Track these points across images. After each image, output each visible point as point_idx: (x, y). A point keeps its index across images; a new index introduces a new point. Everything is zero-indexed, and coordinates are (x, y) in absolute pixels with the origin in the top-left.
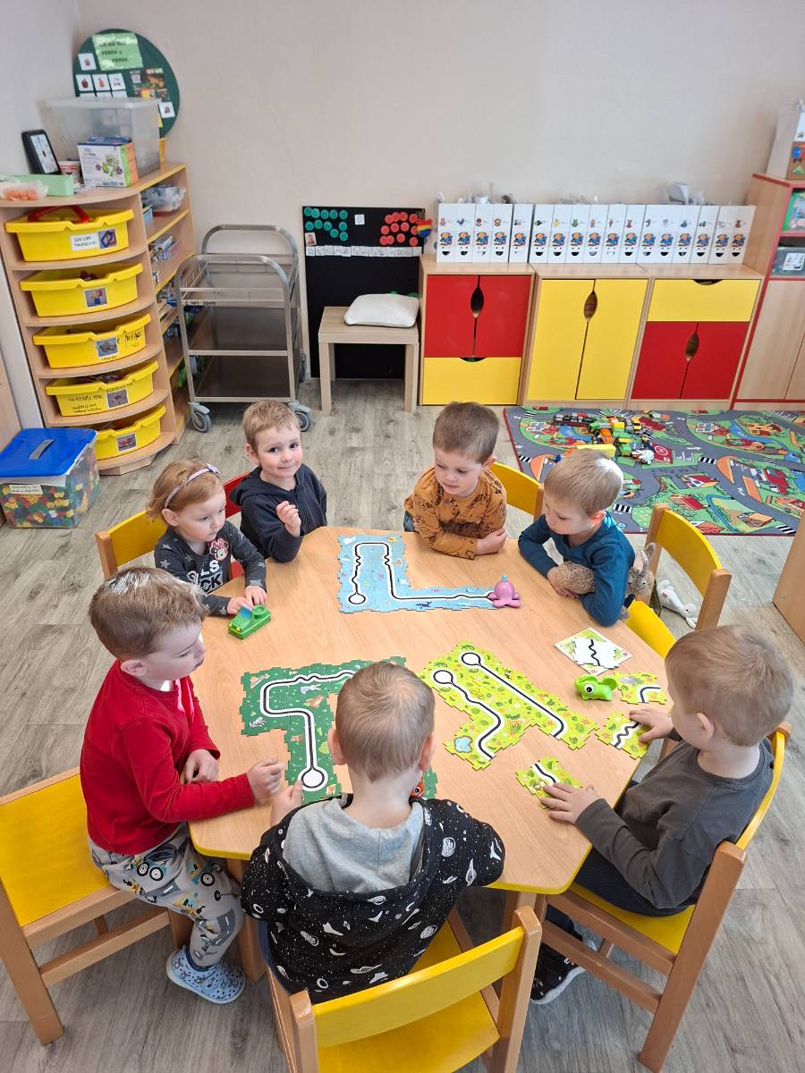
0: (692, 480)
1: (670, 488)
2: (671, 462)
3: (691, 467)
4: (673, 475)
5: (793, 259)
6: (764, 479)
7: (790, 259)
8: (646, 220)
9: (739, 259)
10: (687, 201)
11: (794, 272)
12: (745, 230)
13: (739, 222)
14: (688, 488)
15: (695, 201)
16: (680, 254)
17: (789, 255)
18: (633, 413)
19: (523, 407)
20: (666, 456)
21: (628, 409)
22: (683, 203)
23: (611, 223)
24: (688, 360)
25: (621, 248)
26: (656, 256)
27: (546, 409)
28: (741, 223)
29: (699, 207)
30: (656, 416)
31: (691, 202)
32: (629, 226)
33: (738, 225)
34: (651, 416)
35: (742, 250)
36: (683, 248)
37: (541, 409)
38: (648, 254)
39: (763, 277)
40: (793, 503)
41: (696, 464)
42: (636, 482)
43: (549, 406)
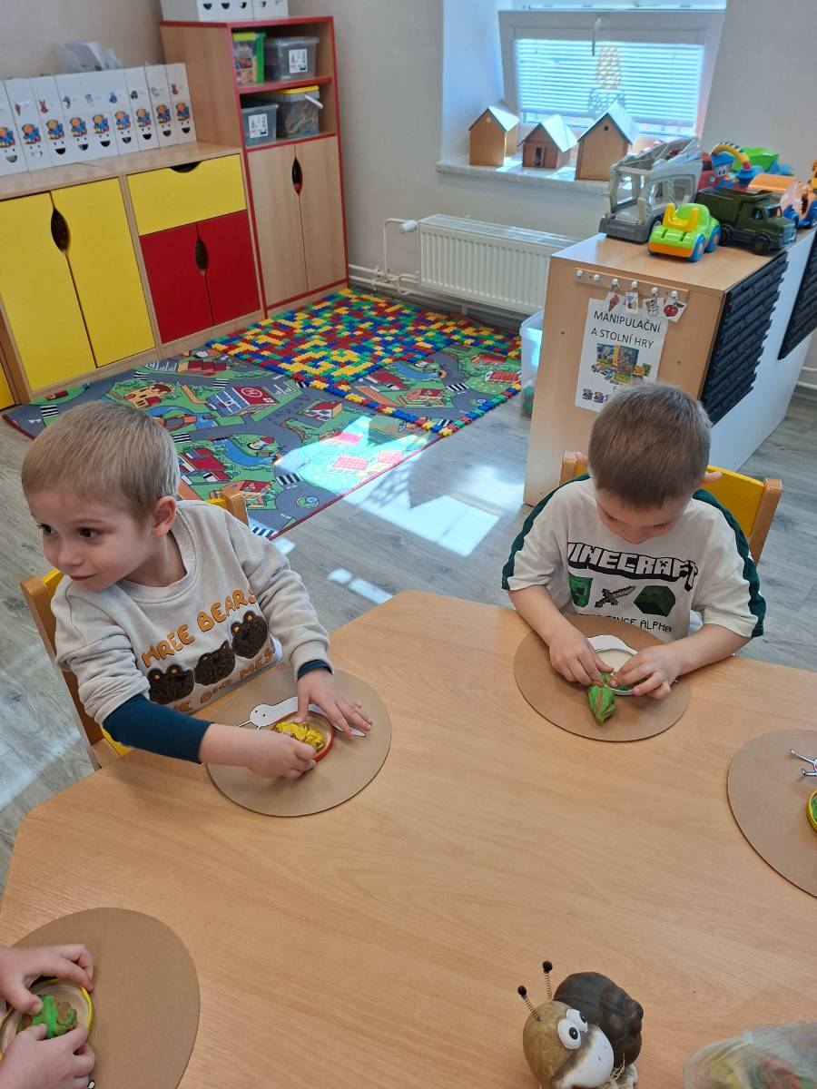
0: (318, 412)
1: (307, 431)
2: (276, 401)
3: (299, 398)
4: (293, 415)
5: (256, 124)
6: (376, 382)
7: (253, 123)
8: (63, 98)
9: (192, 136)
10: (102, 65)
11: (262, 140)
12: (184, 96)
13: (174, 87)
14: (324, 423)
15: (112, 63)
16: (124, 140)
17: (251, 119)
18: (174, 361)
19: (31, 403)
20: (264, 396)
21: (165, 357)
22: (98, 68)
23: (18, 108)
24: (203, 274)
25: (48, 145)
26: (96, 150)
27: (65, 394)
28: (177, 88)
29: (120, 71)
30: (202, 354)
31: (108, 67)
32: (44, 110)
33: (175, 92)
34: (197, 357)
35: (191, 124)
36: (125, 132)
37: (59, 395)
38: (85, 147)
39: (241, 150)
40: (422, 394)
41: (300, 393)
42: (269, 440)
43: (67, 388)
